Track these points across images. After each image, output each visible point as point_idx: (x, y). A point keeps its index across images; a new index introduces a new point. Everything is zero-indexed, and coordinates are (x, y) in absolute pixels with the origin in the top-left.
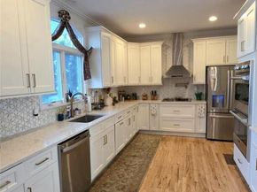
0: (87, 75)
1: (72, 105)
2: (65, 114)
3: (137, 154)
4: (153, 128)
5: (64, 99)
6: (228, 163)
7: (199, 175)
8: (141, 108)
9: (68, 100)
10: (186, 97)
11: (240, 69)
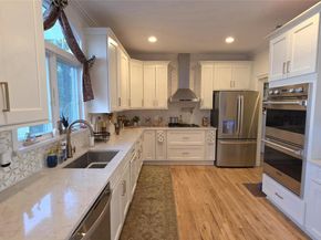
0: (88, 95)
1: (68, 139)
2: (59, 155)
3: (154, 196)
4: (160, 158)
5: (55, 131)
6: (255, 196)
7: (238, 217)
8: (146, 136)
9: (61, 132)
10: (191, 123)
11: (294, 92)
